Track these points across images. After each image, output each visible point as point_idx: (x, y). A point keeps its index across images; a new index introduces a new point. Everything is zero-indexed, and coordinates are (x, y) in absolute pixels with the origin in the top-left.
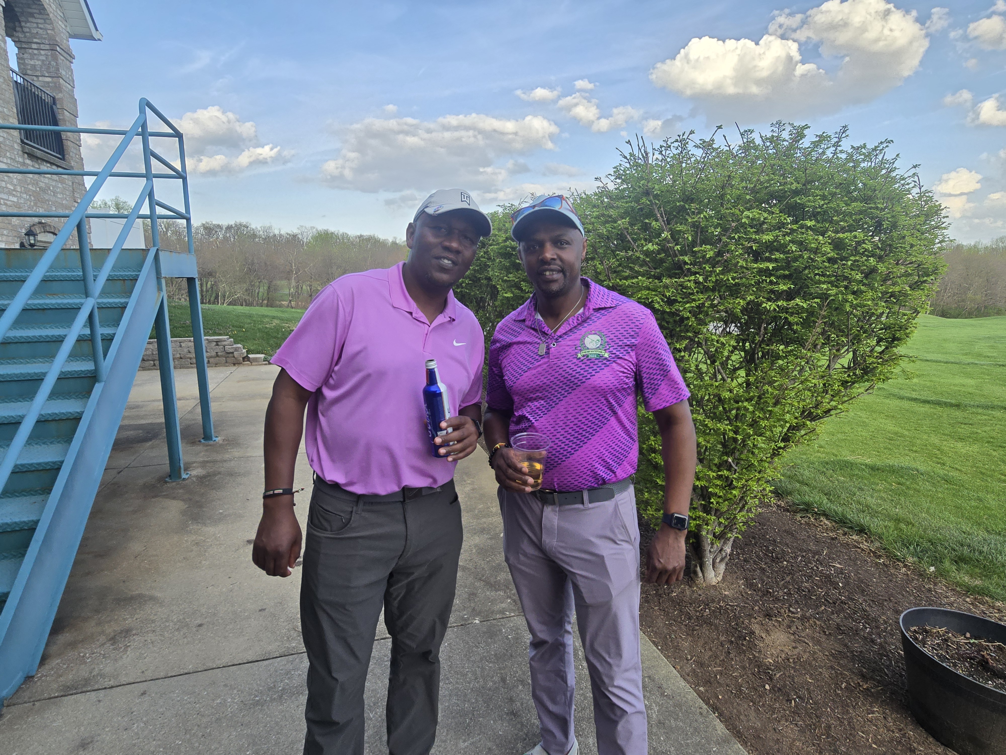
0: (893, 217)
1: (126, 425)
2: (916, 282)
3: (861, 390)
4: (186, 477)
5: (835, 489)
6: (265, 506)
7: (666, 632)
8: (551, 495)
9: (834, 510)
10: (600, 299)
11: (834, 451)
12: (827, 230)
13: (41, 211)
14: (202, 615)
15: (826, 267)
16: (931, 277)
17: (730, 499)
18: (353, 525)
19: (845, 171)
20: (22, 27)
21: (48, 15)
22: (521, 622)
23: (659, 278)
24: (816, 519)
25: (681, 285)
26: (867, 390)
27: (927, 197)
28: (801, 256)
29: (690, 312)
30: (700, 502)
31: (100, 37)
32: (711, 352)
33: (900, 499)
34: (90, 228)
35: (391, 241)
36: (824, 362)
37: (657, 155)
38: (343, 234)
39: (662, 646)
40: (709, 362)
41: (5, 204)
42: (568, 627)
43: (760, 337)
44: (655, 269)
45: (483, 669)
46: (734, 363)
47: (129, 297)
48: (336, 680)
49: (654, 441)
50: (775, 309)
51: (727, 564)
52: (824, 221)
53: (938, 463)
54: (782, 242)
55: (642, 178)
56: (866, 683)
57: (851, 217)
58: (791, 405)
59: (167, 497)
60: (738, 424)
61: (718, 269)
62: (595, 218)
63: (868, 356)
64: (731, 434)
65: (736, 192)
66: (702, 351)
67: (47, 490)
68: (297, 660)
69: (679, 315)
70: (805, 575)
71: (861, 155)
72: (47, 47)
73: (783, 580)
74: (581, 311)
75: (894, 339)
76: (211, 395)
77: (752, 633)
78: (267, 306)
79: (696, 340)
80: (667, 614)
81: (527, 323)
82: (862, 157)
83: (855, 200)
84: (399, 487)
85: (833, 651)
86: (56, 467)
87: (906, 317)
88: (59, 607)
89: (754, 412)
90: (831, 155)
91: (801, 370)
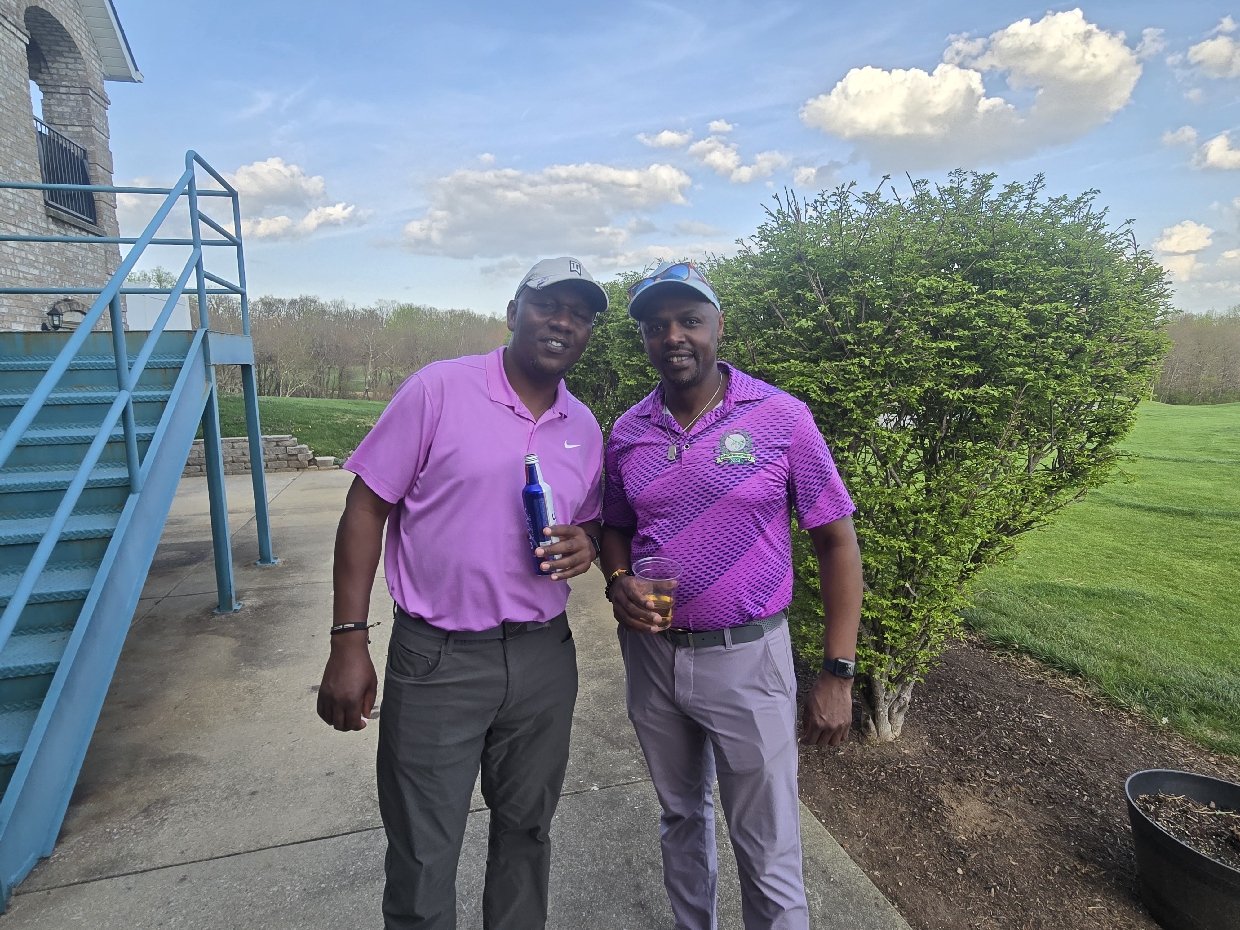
0: (1103, 283)
1: (166, 545)
2: (1134, 363)
3: (1070, 497)
4: (239, 608)
5: (1040, 619)
6: (333, 643)
7: (831, 800)
8: (684, 636)
9: (1040, 646)
10: (743, 389)
11: (1037, 572)
12: (1021, 302)
13: (67, 286)
14: (256, 780)
15: (1021, 346)
16: (1153, 357)
17: (909, 634)
18: (441, 670)
19: (1041, 229)
20: (48, 68)
21: (80, 53)
22: (649, 788)
23: (816, 361)
24: (1017, 658)
25: (843, 370)
26: (1077, 496)
27: (1144, 258)
28: (990, 333)
29: (854, 403)
30: (871, 638)
31: (141, 79)
32: (882, 451)
33: (1122, 632)
34: (126, 305)
35: (489, 316)
36: (1022, 462)
37: (811, 212)
38: (430, 310)
39: (826, 819)
40: (879, 463)
41: (25, 278)
42: (709, 798)
43: (941, 432)
44: (810, 349)
45: (603, 848)
46: (911, 465)
47: (171, 389)
48: (420, 863)
49: (812, 561)
50: (959, 399)
51: (906, 715)
52: (1017, 289)
53: (1169, 587)
54: (966, 316)
55: (792, 240)
56: (1085, 867)
57: (1051, 284)
58: (983, 516)
59: (214, 632)
60: (917, 540)
61: (888, 351)
62: (737, 289)
63: (1077, 455)
64: (908, 553)
65: (908, 256)
66: (871, 451)
67: (69, 625)
68: (373, 837)
69: (840, 407)
70: (1005, 729)
71: (1060, 209)
72: (78, 91)
73: (977, 735)
74: (720, 404)
75: (1109, 433)
76: (269, 507)
77: (940, 802)
78: (339, 397)
79: (863, 436)
80: (832, 778)
81: (652, 419)
82: (1063, 211)
83: (1056, 263)
84: (498, 621)
85: (1042, 826)
86: (81, 597)
87: (1123, 406)
88: (82, 771)
89: (936, 525)
90: (1024, 210)
91: (993, 472)
